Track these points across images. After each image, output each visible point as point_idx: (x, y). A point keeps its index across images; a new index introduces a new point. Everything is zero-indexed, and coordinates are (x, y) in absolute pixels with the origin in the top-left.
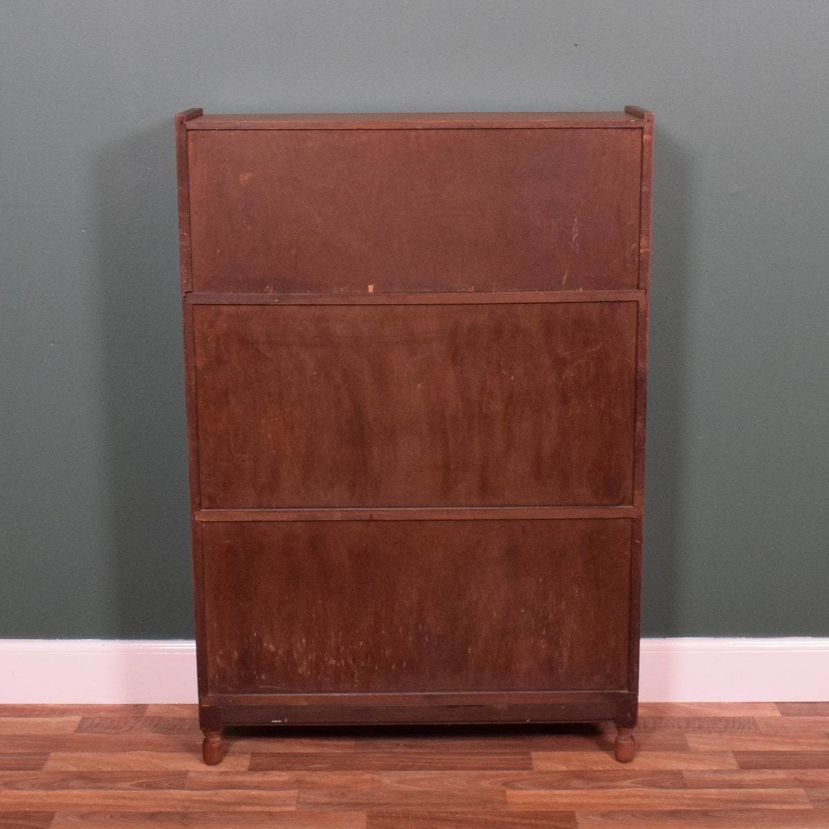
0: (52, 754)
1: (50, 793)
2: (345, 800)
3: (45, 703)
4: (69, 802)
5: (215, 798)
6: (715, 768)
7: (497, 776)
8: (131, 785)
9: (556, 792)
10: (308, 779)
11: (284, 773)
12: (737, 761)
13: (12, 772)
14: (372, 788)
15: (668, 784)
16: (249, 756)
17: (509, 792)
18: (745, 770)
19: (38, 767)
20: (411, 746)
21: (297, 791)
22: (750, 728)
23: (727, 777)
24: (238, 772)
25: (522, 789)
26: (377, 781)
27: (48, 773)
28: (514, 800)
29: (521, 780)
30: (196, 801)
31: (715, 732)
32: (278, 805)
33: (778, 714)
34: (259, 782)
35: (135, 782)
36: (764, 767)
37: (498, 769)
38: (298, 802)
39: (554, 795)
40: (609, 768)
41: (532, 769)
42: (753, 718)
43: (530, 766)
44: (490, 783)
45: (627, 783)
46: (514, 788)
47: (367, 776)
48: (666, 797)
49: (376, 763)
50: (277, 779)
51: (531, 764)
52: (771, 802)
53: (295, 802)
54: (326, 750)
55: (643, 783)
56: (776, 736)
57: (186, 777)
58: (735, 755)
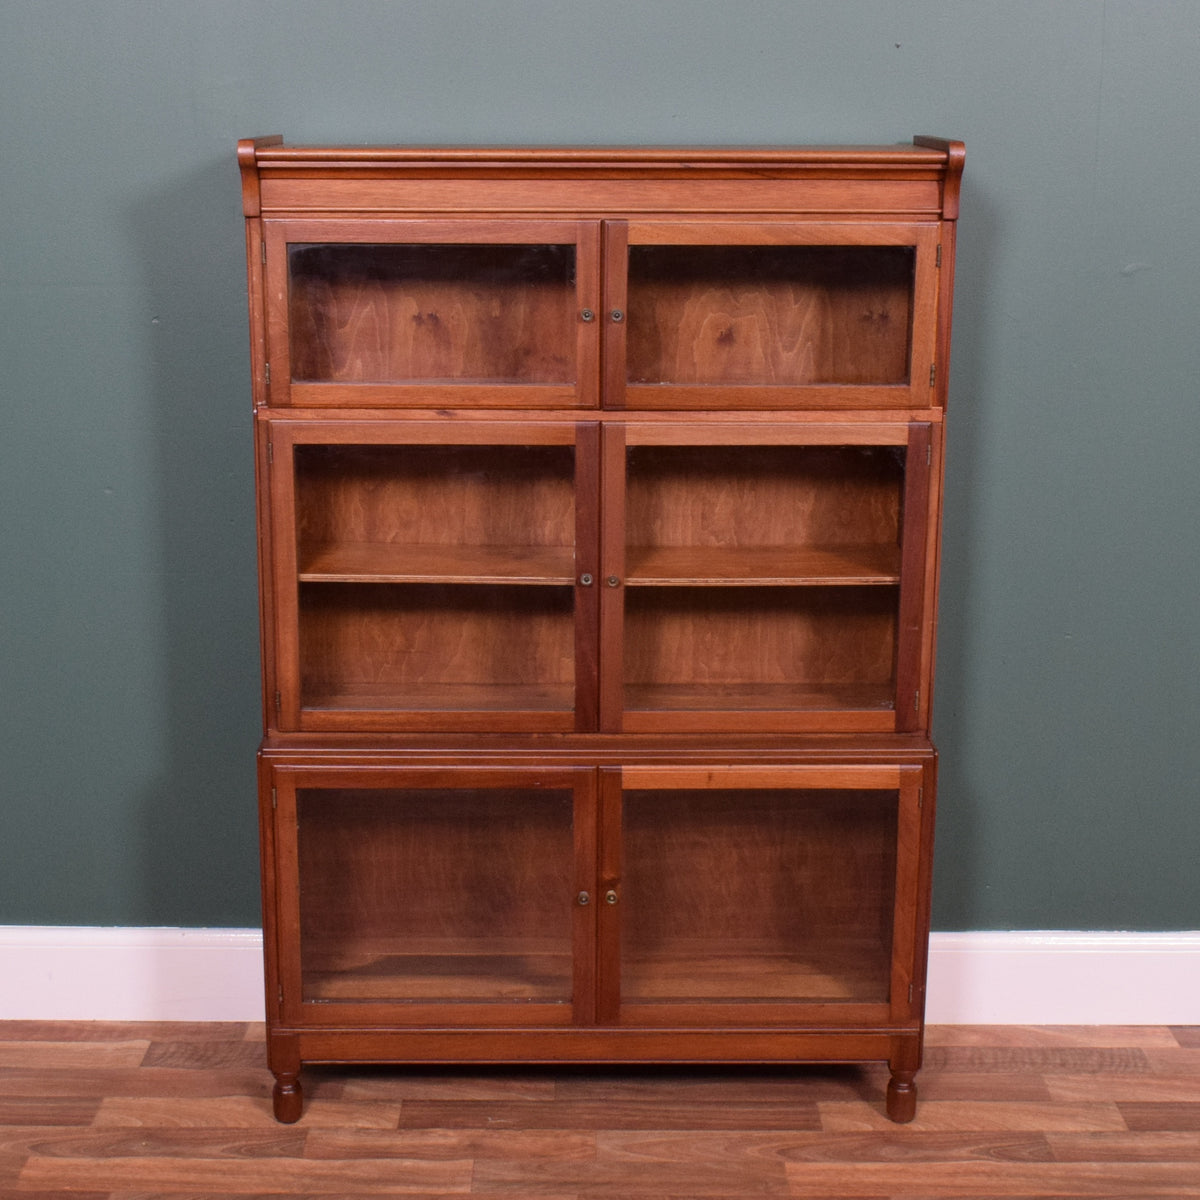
0: (107, 1100)
1: (102, 1161)
2: (542, 1177)
3: (98, 1019)
4: (130, 1176)
5: (349, 1173)
6: (1092, 1129)
7: (771, 1140)
8: (223, 1151)
9: (860, 1166)
10: (487, 1142)
11: (451, 1133)
12: (1124, 1117)
13: (46, 1128)
14: (584, 1157)
15: (1025, 1153)
16: (398, 1105)
17: (789, 1165)
18: (1137, 1133)
19: (84, 1120)
20: (639, 1091)
21: (471, 1161)
22: (1136, 1066)
23: (1111, 1143)
24: (383, 1130)
25: (807, 1160)
26: (591, 1146)
27: (99, 1130)
28: (799, 1178)
29: (803, 1147)
30: (320, 1177)
31: (1085, 1071)
32: (445, 1184)
33: (1175, 1044)
34: (413, 1146)
35: (229, 1145)
36: (1164, 1127)
37: (770, 1128)
38: (474, 1180)
39: (857, 1170)
40: (936, 1129)
41: (820, 1128)
42: (1139, 1050)
43: (818, 1124)
44: (760, 1151)
45: (964, 1152)
46: (795, 1159)
47: (575, 1139)
48: (1024, 1175)
49: (587, 1117)
50: (441, 1141)
51: (818, 1120)
52: (1184, 1184)
53: (470, 1179)
54: (513, 1096)
55: (987, 1152)
56: (1176, 1078)
57: (305, 1138)
58: (1120, 1108)
